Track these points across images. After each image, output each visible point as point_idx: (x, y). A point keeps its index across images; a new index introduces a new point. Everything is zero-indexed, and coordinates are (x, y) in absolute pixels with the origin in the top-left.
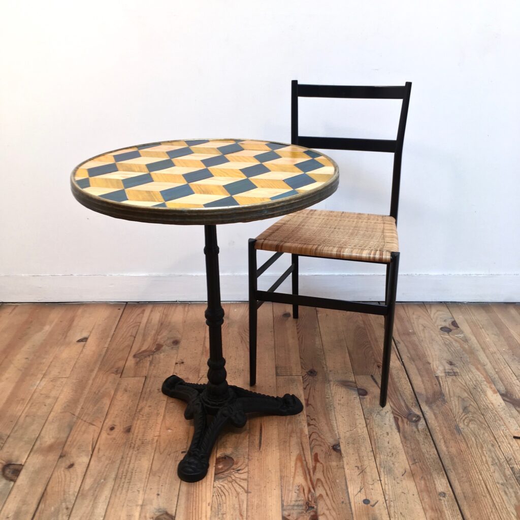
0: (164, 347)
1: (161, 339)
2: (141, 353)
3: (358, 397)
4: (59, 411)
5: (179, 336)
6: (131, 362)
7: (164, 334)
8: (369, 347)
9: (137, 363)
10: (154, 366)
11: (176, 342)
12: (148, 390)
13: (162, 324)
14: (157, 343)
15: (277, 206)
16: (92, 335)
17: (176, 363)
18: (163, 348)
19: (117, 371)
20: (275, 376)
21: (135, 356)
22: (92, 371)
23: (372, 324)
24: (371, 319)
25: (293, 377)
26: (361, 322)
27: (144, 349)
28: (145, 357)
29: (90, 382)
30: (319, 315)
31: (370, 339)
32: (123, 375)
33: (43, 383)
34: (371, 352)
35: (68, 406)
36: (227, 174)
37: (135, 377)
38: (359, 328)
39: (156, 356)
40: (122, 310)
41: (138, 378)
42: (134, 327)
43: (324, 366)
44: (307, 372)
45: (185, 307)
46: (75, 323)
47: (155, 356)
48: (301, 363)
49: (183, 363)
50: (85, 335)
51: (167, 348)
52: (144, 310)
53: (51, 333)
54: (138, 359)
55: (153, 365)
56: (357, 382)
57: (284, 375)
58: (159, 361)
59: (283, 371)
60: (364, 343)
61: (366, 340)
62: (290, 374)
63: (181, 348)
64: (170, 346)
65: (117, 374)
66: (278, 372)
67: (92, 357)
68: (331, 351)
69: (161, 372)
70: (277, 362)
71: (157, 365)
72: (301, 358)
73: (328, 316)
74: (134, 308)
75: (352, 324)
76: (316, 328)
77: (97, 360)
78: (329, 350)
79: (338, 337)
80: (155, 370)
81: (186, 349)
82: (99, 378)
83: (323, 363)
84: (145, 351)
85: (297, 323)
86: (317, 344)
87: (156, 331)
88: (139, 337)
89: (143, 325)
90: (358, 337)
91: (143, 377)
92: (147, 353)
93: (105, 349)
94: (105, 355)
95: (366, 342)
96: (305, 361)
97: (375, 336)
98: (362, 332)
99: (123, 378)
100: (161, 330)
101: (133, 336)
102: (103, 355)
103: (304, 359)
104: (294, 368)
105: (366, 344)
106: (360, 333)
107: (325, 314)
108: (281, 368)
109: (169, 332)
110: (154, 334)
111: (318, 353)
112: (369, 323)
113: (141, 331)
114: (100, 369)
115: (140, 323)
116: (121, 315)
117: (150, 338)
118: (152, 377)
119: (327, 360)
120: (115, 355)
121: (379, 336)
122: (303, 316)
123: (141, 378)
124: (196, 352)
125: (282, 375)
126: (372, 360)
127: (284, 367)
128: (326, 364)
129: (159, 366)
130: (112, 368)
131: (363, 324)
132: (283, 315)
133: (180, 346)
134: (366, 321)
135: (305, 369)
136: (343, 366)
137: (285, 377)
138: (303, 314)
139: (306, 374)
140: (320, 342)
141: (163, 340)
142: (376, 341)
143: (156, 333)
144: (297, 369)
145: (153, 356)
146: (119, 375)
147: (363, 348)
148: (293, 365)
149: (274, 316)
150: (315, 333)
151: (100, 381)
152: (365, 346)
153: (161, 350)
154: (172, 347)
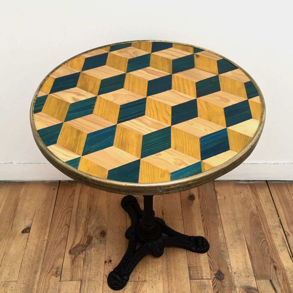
0: (94, 239)
2: (75, 248)
5: (105, 225)
7: (93, 222)
8: (264, 241)
9: (73, 261)
10: (87, 266)
11: (103, 234)
13: (90, 209)
14: (87, 234)
16: (33, 223)
17: (106, 262)
18: (93, 241)
19: (56, 273)
20: (189, 279)
21: (70, 252)
22: (36, 272)
23: (264, 210)
24: (262, 203)
25: (204, 281)
26: (254, 207)
27: (77, 242)
28: (79, 253)
29: (35, 287)
30: (218, 198)
31: (264, 230)
32: (62, 279)
37: (71, 280)
38: (253, 215)
39: (88, 251)
40: (56, 190)
41: (75, 282)
42: (67, 213)
43: (229, 266)
44: (215, 275)
46: (19, 207)
47: (87, 252)
48: (209, 262)
49: (110, 261)
50: (27, 223)
51: (96, 240)
52: (74, 191)
54: (73, 256)
55: (86, 263)
56: (259, 289)
57: (197, 278)
58: (91, 259)
59: (195, 273)
60: (260, 235)
61: (260, 231)
62: (202, 277)
63: (108, 242)
64: (99, 238)
65: (57, 276)
66: (191, 275)
67: (35, 253)
68: (232, 246)
69: (93, 274)
70: (188, 260)
71: (89, 264)
72: (208, 255)
73: (225, 199)
74: (66, 188)
75: (247, 209)
76: (218, 214)
77: (39, 257)
78: (231, 245)
79: (237, 227)
80: (88, 271)
81: (112, 242)
82: (42, 282)
83: (228, 262)
84: (78, 245)
85: (201, 208)
86: (220, 236)
87: (86, 218)
88: (73, 227)
89: (74, 210)
90: (253, 227)
91: (78, 280)
92: (80, 247)
93: (46, 242)
94: (46, 250)
95: (261, 233)
96: (212, 260)
97: (267, 226)
98: (256, 220)
99: (62, 282)
100: (90, 217)
101: (68, 225)
102: (44, 250)
103: (211, 257)
104: (204, 268)
105: (262, 236)
106: (255, 221)
107: (224, 197)
108: (193, 268)
109: (97, 220)
110: (85, 222)
111: (222, 248)
112: (261, 209)
113: (74, 218)
114: (42, 269)
115: (72, 207)
116: (56, 197)
117: (82, 227)
118: (87, 280)
119: (230, 257)
120: (54, 251)
121: (271, 226)
122: (205, 198)
123: (77, 281)
124: (120, 247)
125: (195, 278)
126: (269, 258)
127: (195, 268)
128: (230, 264)
129: (91, 265)
130: (52, 268)
131: (256, 209)
132: (189, 197)
133: (107, 238)
134: (258, 206)
135: (213, 270)
136: (245, 266)
137: (197, 281)
138: (205, 196)
139: (215, 277)
140: (222, 234)
141: (92, 230)
142: (269, 232)
143: (86, 220)
144: (206, 270)
145: (85, 252)
146: (59, 278)
147: (260, 242)
148: (203, 265)
149: (182, 199)
150: (218, 222)
151: (44, 286)
152: (261, 239)
153: (91, 243)
154: (100, 239)
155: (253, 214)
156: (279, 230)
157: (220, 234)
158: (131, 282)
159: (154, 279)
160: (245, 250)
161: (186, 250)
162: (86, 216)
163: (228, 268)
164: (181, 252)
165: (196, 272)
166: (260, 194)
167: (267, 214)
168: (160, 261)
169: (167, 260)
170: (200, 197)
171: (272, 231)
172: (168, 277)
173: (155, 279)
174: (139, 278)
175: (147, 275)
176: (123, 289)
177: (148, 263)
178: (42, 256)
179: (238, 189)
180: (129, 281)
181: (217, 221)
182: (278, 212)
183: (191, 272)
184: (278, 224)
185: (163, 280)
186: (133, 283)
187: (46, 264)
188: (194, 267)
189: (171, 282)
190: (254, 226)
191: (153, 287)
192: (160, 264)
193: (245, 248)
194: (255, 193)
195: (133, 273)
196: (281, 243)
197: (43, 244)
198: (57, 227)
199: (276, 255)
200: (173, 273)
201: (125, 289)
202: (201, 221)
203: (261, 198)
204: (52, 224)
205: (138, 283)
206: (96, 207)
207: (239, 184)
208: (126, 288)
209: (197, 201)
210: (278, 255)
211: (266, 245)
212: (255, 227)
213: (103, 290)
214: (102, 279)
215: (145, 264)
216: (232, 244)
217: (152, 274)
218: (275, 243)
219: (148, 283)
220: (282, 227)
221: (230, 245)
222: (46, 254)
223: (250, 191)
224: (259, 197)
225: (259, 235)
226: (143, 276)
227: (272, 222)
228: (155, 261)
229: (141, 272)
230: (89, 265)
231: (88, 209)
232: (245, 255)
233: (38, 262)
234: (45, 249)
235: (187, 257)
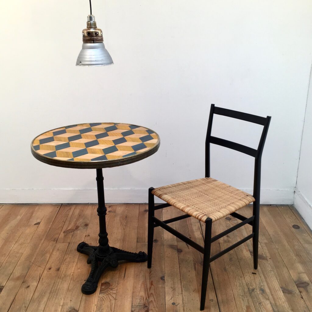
0: (80, 227)
1: (78, 223)
2: (67, 231)
3: (177, 253)
4: (23, 260)
5: (88, 222)
6: (62, 235)
7: (81, 221)
9: (65, 236)
10: (74, 238)
11: (86, 225)
12: (70, 249)
13: (80, 215)
14: (76, 225)
15: (125, 160)
16: (42, 221)
17: (86, 236)
18: (79, 228)
19: (54, 240)
20: (136, 242)
21: (64, 232)
22: (42, 240)
27: (69, 228)
28: (70, 233)
29: (40, 245)
30: (163, 211)
33: (15, 246)
35: (28, 257)
36: (106, 143)
37: (63, 243)
39: (76, 232)
40: (59, 208)
41: (65, 244)
42: (65, 217)
43: (163, 238)
45: (93, 206)
46: (34, 215)
49: (89, 236)
50: (38, 221)
51: (81, 228)
52: (71, 208)
53: (21, 220)
54: (66, 234)
56: (178, 246)
58: (77, 235)
66: (138, 241)
67: (42, 233)
70: (138, 235)
74: (66, 207)
77: (44, 234)
82: (45, 243)
84: (70, 230)
87: (76, 219)
88: (67, 222)
89: (70, 216)
91: (68, 243)
93: (49, 228)
98: (184, 220)
99: (57, 243)
100: (79, 219)
101: (64, 222)
105: (186, 226)
107: (167, 211)
109: (83, 220)
110: (75, 221)
111: (160, 231)
113: (68, 219)
114: (45, 239)
115: (68, 215)
116: (58, 211)
117: (73, 223)
118: (73, 243)
119: (164, 234)
120: (54, 232)
121: (193, 222)
130: (52, 238)
133: (88, 227)
136: (172, 237)
137: (141, 243)
141: (80, 224)
142: (191, 224)
145: (74, 232)
146: (55, 242)
147: (184, 228)
149: (140, 211)
151: (45, 245)
154: (84, 227)
165: (141, 240)
172: (123, 241)
178: (46, 234)
184: (197, 221)
185: (120, 243)
187: (48, 237)
189: (125, 243)
192: (120, 236)
196: (197, 229)
197: (47, 229)
198: (57, 222)
204: (54, 221)
206: (84, 215)
211: (188, 229)
218: (193, 229)
222: (49, 233)
231: (79, 215)
233: (43, 236)
234: (48, 231)
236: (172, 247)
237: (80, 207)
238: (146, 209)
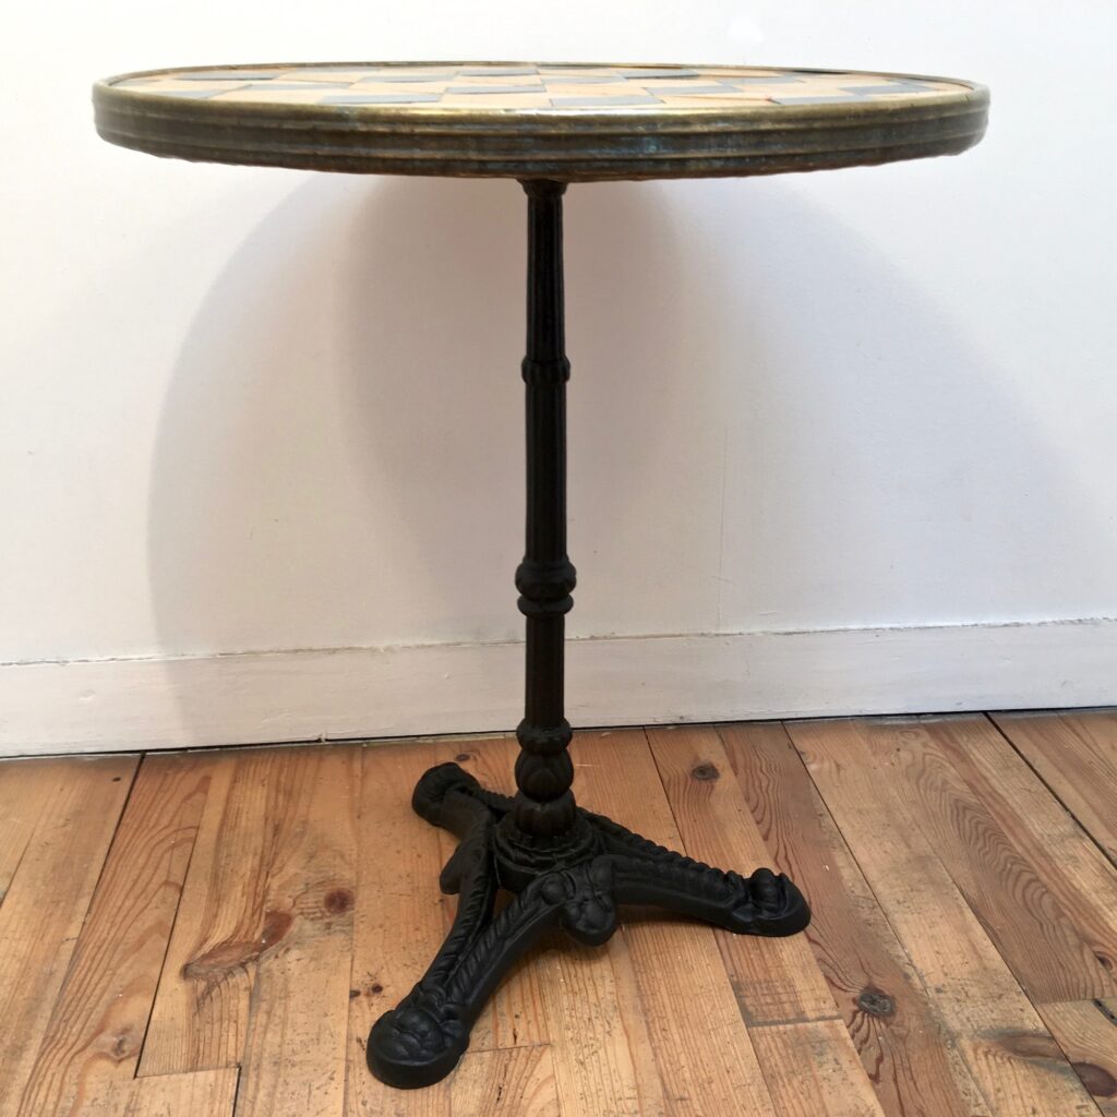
0: (298, 921)
1: (281, 894)
2: (210, 955)
3: (1092, 1106)
5: (348, 875)
6: (174, 997)
7: (291, 869)
8: (1030, 881)
9: (199, 1003)
10: (269, 1013)
11: (339, 901)
13: (277, 830)
14: (267, 908)
16: (16, 887)
17: (354, 994)
18: (293, 929)
19: (120, 1047)
20: (742, 1025)
21: (186, 972)
23: (1003, 793)
24: (988, 775)
25: (809, 1025)
26: (962, 787)
27: (218, 936)
28: (230, 973)
29: (12, 1105)
30: (812, 768)
31: (1019, 849)
32: (146, 1067)
34: (1047, 900)
37: (193, 1067)
38: (965, 808)
39: (269, 963)
40: (127, 781)
41: (211, 1074)
42: (174, 846)
43: (910, 971)
44: (854, 1001)
45: (351, 758)
47: (265, 965)
48: (820, 960)
49: (377, 989)
51: (308, 926)
52: (207, 779)
54: (202, 985)
55: (264, 1006)
56: (1057, 1034)
57: (776, 1018)
58: (285, 988)
59: (767, 1003)
60: (1009, 866)
61: (1007, 853)
62: (797, 1014)
63: (362, 926)
64: (321, 918)
65: (120, 1061)
66: (751, 1009)
67: (18, 986)
68: (906, 905)
69: (298, 1039)
70: (729, 963)
71: (277, 1005)
72: (810, 940)
73: (842, 772)
74: (170, 772)
75: (933, 793)
76: (821, 815)
77: (37, 999)
78: (899, 903)
79: (909, 846)
80: (275, 1033)
81: (381, 926)
82: (45, 1086)
83: (899, 957)
84: (225, 946)
85: (747, 800)
86: (846, 878)
87: (258, 858)
88: (198, 889)
89: (207, 837)
90: (976, 844)
91: (227, 1066)
92: (235, 954)
93: (70, 946)
94: (69, 973)
95: (1012, 860)
96: (831, 953)
97: (1030, 836)
98: (978, 823)
99: (146, 1080)
100: (276, 854)
101: (175, 884)
102: (60, 976)
103: (824, 944)
104: (800, 985)
105: (1016, 868)
106: (977, 828)
107: (834, 765)
108: (755, 989)
109: (309, 862)
110: (253, 871)
111: (865, 914)
112: (990, 790)
113: (203, 862)
114: (50, 1040)
115: (198, 828)
116: (122, 803)
117: (240, 888)
118: (266, 1064)
119: (907, 941)
120: (109, 972)
121: (1046, 836)
122: (759, 773)
123: (222, 1071)
124: (419, 938)
125: (770, 1019)
126: (1068, 932)
127: (764, 986)
128: (911, 961)
129: (285, 1010)
130: (100, 1030)
131: (969, 791)
132: (694, 771)
133: (356, 916)
134: (975, 783)
135: (844, 987)
136: (974, 964)
137: (781, 1028)
138: (758, 764)
139: (856, 1008)
140: (854, 869)
141: (289, 893)
142: (1046, 856)
143: (261, 865)
144: (813, 990)
145: (258, 966)
146: (129, 1066)
147: (1015, 885)
148: (795, 974)
149: (666, 779)
150: (827, 837)
151: (53, 1098)
152: (1017, 878)
153: (285, 937)
154: (327, 920)
155: (960, 808)
156: (1078, 845)
157: (847, 873)
158: (478, 1054)
159: (583, 1033)
160: (962, 913)
161: (711, 931)
162: (259, 851)
163: (907, 977)
164: (692, 938)
165: (769, 1001)
166: (975, 751)
167: (1017, 803)
168: (606, 973)
169: (634, 968)
170: (741, 770)
171: (1054, 850)
172: (647, 1023)
173: (592, 1035)
174: (515, 1037)
175: (552, 1024)
176: (447, 1080)
177: (551, 982)
178: (52, 992)
179: (885, 740)
180: (469, 1050)
181: (825, 833)
182: (1060, 795)
183: (748, 1001)
184: (1068, 827)
185: (628, 1037)
186: (487, 1055)
187: (67, 1021)
188: (760, 983)
189: (666, 1039)
190: (977, 839)
191: (582, 1063)
192: (607, 982)
193: (959, 907)
194: (954, 750)
195: (485, 1023)
196: (1100, 883)
197: (57, 952)
198: (124, 892)
199: (1091, 921)
200: (669, 1010)
201: (454, 1080)
202: (760, 839)
203: (978, 760)
204: (105, 885)
205: (514, 1054)
206: (305, 822)
207: (885, 727)
208: (457, 1077)
209: (727, 781)
210: (1103, 919)
211: (1043, 894)
212: (980, 844)
213: (346, 1093)
214: (341, 1053)
215: (535, 985)
216: (901, 899)
217: (571, 1016)
218: (1078, 886)
219: (558, 1049)
220: (1087, 838)
221: (895, 902)
222: (72, 988)
223: (932, 744)
224: (972, 757)
225: (1006, 865)
226: (533, 1030)
227: (1043, 825)
228: (580, 975)
229: (523, 1016)
230: (279, 1012)
231: (270, 830)
232: (965, 930)
233: (30, 1013)
234: (64, 969)
235: (721, 952)
236: (1016, 1052)
237: (266, 769)
238: (697, 759)
